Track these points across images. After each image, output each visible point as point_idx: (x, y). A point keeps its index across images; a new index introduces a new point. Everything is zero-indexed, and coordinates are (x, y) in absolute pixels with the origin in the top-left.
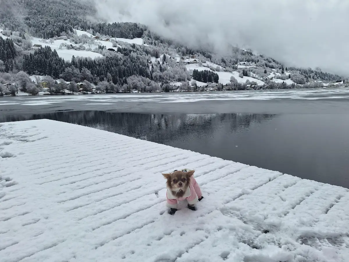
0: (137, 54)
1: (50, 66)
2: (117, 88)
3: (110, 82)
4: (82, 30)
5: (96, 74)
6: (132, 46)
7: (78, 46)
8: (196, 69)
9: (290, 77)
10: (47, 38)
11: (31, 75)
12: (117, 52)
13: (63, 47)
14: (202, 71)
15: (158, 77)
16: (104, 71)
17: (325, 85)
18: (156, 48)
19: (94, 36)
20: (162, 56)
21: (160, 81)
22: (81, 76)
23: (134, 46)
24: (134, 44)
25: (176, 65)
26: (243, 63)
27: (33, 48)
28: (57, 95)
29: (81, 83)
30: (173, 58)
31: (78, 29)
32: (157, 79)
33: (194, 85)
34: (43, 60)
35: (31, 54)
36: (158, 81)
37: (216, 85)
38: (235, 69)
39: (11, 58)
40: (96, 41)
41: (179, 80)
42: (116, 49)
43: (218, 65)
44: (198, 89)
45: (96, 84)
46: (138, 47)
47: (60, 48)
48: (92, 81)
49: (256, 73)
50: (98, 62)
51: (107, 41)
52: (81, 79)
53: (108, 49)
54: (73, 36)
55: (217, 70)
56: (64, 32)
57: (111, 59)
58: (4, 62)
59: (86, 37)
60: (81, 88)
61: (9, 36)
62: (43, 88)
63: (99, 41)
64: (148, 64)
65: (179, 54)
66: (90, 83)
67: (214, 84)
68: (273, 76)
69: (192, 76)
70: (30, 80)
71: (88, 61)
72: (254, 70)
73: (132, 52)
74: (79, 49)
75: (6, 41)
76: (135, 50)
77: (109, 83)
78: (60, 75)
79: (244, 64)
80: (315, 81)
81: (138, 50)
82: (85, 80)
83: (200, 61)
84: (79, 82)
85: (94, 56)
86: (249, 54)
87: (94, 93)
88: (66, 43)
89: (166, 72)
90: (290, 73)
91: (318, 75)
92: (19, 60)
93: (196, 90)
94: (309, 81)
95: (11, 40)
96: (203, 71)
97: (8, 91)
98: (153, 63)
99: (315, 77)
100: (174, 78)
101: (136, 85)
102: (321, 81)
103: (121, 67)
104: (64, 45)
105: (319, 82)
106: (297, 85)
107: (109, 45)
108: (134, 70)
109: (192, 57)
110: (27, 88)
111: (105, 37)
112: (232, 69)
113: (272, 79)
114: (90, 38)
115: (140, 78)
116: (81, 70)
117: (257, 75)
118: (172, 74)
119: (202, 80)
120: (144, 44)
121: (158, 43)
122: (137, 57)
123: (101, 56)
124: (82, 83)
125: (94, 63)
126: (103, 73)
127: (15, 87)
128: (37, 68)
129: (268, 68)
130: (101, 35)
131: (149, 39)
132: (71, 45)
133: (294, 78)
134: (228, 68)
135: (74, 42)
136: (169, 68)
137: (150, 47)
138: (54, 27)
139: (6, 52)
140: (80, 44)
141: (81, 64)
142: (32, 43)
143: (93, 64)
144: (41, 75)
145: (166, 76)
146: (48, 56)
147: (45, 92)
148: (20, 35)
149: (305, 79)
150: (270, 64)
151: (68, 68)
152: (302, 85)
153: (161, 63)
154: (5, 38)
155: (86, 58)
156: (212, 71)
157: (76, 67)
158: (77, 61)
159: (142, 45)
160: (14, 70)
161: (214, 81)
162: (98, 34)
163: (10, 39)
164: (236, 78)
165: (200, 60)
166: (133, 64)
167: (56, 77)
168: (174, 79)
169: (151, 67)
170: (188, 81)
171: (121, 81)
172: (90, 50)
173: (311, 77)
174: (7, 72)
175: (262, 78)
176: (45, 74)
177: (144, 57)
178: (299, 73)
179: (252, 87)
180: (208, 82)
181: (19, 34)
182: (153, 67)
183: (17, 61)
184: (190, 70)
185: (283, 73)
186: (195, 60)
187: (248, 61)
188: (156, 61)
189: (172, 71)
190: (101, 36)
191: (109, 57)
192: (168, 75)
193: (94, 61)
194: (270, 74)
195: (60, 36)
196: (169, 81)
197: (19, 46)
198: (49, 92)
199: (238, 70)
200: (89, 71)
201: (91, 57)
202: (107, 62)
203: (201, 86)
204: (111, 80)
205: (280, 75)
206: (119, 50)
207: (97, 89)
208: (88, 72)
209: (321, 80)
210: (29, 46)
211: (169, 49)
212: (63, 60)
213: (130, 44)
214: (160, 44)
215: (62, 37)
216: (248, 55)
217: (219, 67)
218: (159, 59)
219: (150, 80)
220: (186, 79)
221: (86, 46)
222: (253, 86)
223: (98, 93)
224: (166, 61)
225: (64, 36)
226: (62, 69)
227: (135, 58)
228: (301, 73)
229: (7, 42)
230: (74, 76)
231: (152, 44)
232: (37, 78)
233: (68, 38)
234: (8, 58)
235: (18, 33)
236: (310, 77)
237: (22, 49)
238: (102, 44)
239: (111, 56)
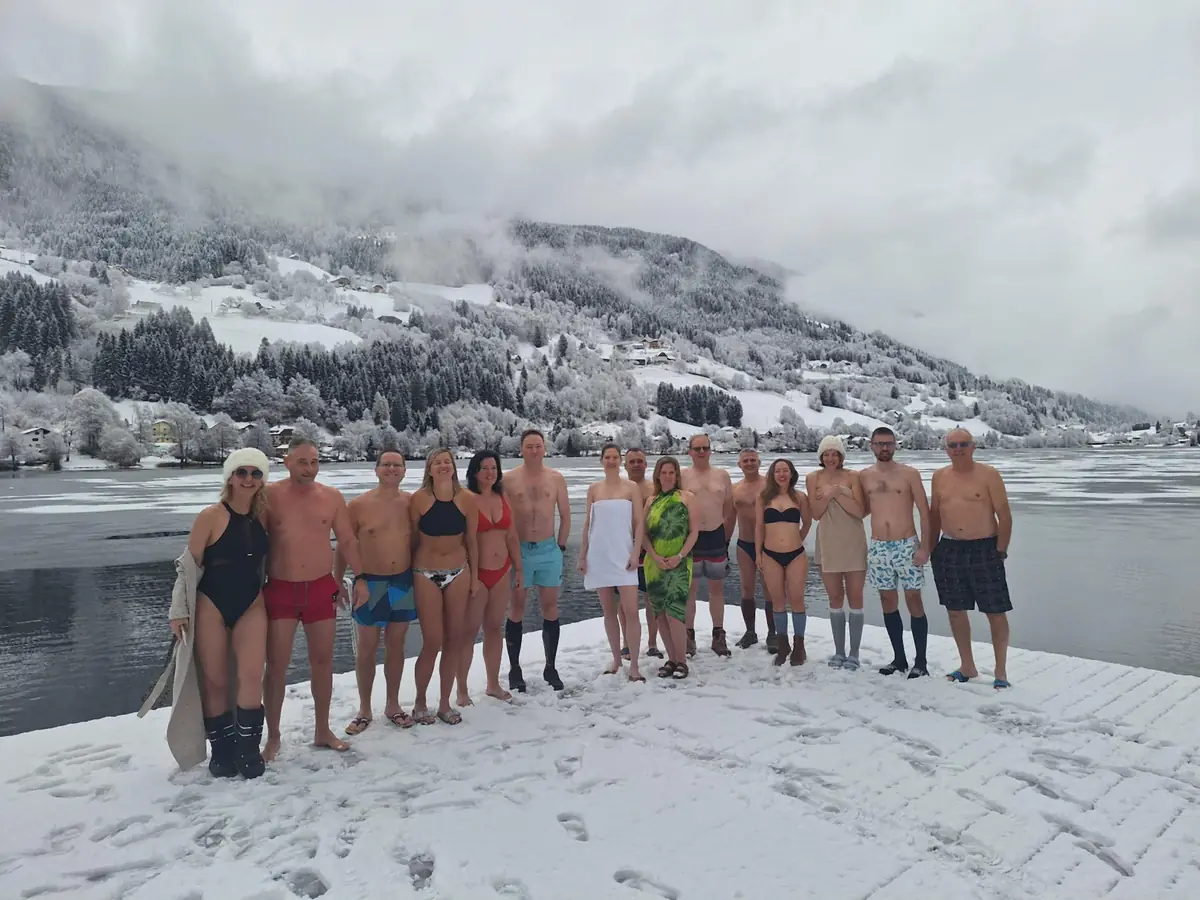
0: (475, 333)
1: (185, 371)
2: (404, 443)
3: (384, 422)
4: (295, 258)
5: (336, 396)
6: (458, 310)
7: (279, 306)
8: (667, 381)
9: (976, 410)
10: (180, 282)
11: (116, 398)
12: (410, 327)
13: (230, 311)
14: (687, 389)
15: (541, 408)
16: (365, 386)
17: (1096, 437)
18: (536, 314)
19: (333, 278)
20: (554, 341)
21: (548, 420)
22: (287, 403)
23: (463, 309)
24: (464, 304)
25: (600, 368)
26: (819, 363)
27: (133, 311)
28: (202, 466)
29: (283, 427)
30: (591, 347)
31: (280, 255)
32: (538, 412)
33: (660, 434)
34: (162, 350)
35: (124, 330)
36: (541, 420)
37: (736, 436)
38: (795, 382)
39: (57, 343)
40: (340, 291)
41: (612, 417)
42: (405, 318)
43: (739, 369)
44: (675, 444)
45: (334, 429)
46: (477, 312)
47: (222, 314)
48: (322, 420)
49: (866, 398)
50: (345, 359)
51: (376, 291)
52: (284, 412)
53: (380, 319)
54: (266, 277)
55: (734, 387)
56: (236, 262)
57: (388, 349)
58: (32, 359)
59: (307, 278)
60: (282, 443)
61: (55, 274)
62: (157, 444)
63: (349, 292)
64: (508, 367)
65: (609, 335)
66: (317, 427)
67: (728, 431)
68: (922, 406)
69: (653, 404)
70: (115, 416)
71: (313, 354)
72: (858, 386)
73: (458, 328)
74: (285, 316)
75: (48, 291)
76: (466, 321)
77: (379, 426)
78: (214, 401)
79: (824, 366)
80: (1063, 426)
81: (477, 321)
82: (301, 418)
83: (679, 358)
84: (279, 423)
85: (332, 340)
86: (839, 338)
87: (329, 461)
88: (240, 299)
89: (566, 391)
90: (976, 399)
91: (1070, 408)
92: (82, 352)
93: (669, 449)
94: (1041, 426)
95: (64, 287)
96: (691, 387)
97: (37, 454)
98: (526, 361)
99: (1061, 413)
100: (593, 411)
101: (467, 434)
102: (1082, 427)
103: (422, 374)
104: (234, 305)
105: (1076, 427)
106: (1002, 437)
107: (381, 304)
108: (463, 385)
109: (654, 345)
110: (101, 442)
111: (370, 278)
112: (783, 384)
113: (917, 416)
114: (320, 284)
115: (483, 409)
116: (286, 383)
117: (866, 403)
118: (587, 398)
119: (688, 417)
120: (499, 305)
121: (542, 300)
122: (473, 343)
123: (356, 340)
124: (286, 427)
125: (331, 363)
126: (360, 395)
127: (63, 440)
128: (140, 378)
129: (904, 381)
130: (357, 273)
131: (512, 288)
132: (258, 304)
133: (991, 415)
134: (769, 380)
135: (265, 295)
136: (577, 377)
137: (516, 313)
138: (205, 248)
139: (40, 324)
140: (288, 302)
141: (288, 365)
142: (129, 296)
143: (328, 364)
144: (151, 401)
145: (567, 404)
146: (181, 339)
147: (161, 456)
148: (93, 272)
149: (1029, 419)
150: (910, 370)
151: (245, 377)
152: (1021, 438)
153: (552, 362)
154: (42, 280)
155: (307, 347)
156: (719, 389)
157: (272, 375)
158: (275, 355)
159: (492, 304)
160: (63, 383)
161: (725, 422)
162: (346, 271)
163: (60, 285)
164: (799, 412)
165: (679, 354)
166: (462, 365)
167: (203, 403)
168: (594, 414)
169: (518, 375)
170: (640, 420)
171: (418, 420)
172: (319, 319)
173: (1049, 412)
174: (38, 391)
175: (884, 415)
176: (165, 396)
177: (497, 345)
178: (1008, 398)
179: (854, 443)
180: (705, 425)
181: (89, 270)
182: (524, 375)
183: (75, 354)
184: (648, 386)
185: (952, 397)
186: (663, 355)
187: (836, 358)
188: (534, 357)
189: (587, 389)
190: (358, 276)
191: (382, 342)
192: (576, 400)
193: (334, 354)
194: (910, 402)
195: (221, 275)
196: (578, 421)
197: (88, 306)
198: (177, 458)
199: (803, 388)
200: (313, 387)
201: (321, 343)
202: (374, 358)
203: (684, 438)
204: (385, 419)
205: (944, 404)
206: (415, 322)
207: (339, 447)
208: (310, 391)
209: (1081, 422)
210: (119, 307)
211: (579, 318)
212: (231, 353)
213: (452, 304)
214: (549, 302)
215: (228, 277)
216: (835, 339)
217: (742, 377)
218: (543, 350)
219: (515, 417)
220: (635, 414)
221: (307, 307)
222: (857, 439)
223: (341, 461)
224: (568, 357)
225: (236, 274)
226: (224, 380)
227: (469, 347)
228: (1015, 398)
229: (50, 293)
230: (263, 405)
231: (521, 301)
232: (141, 410)
233: (248, 283)
234: (48, 342)
235: (86, 265)
236: (1044, 411)
237: (96, 317)
238: (358, 304)
239: (389, 340)
